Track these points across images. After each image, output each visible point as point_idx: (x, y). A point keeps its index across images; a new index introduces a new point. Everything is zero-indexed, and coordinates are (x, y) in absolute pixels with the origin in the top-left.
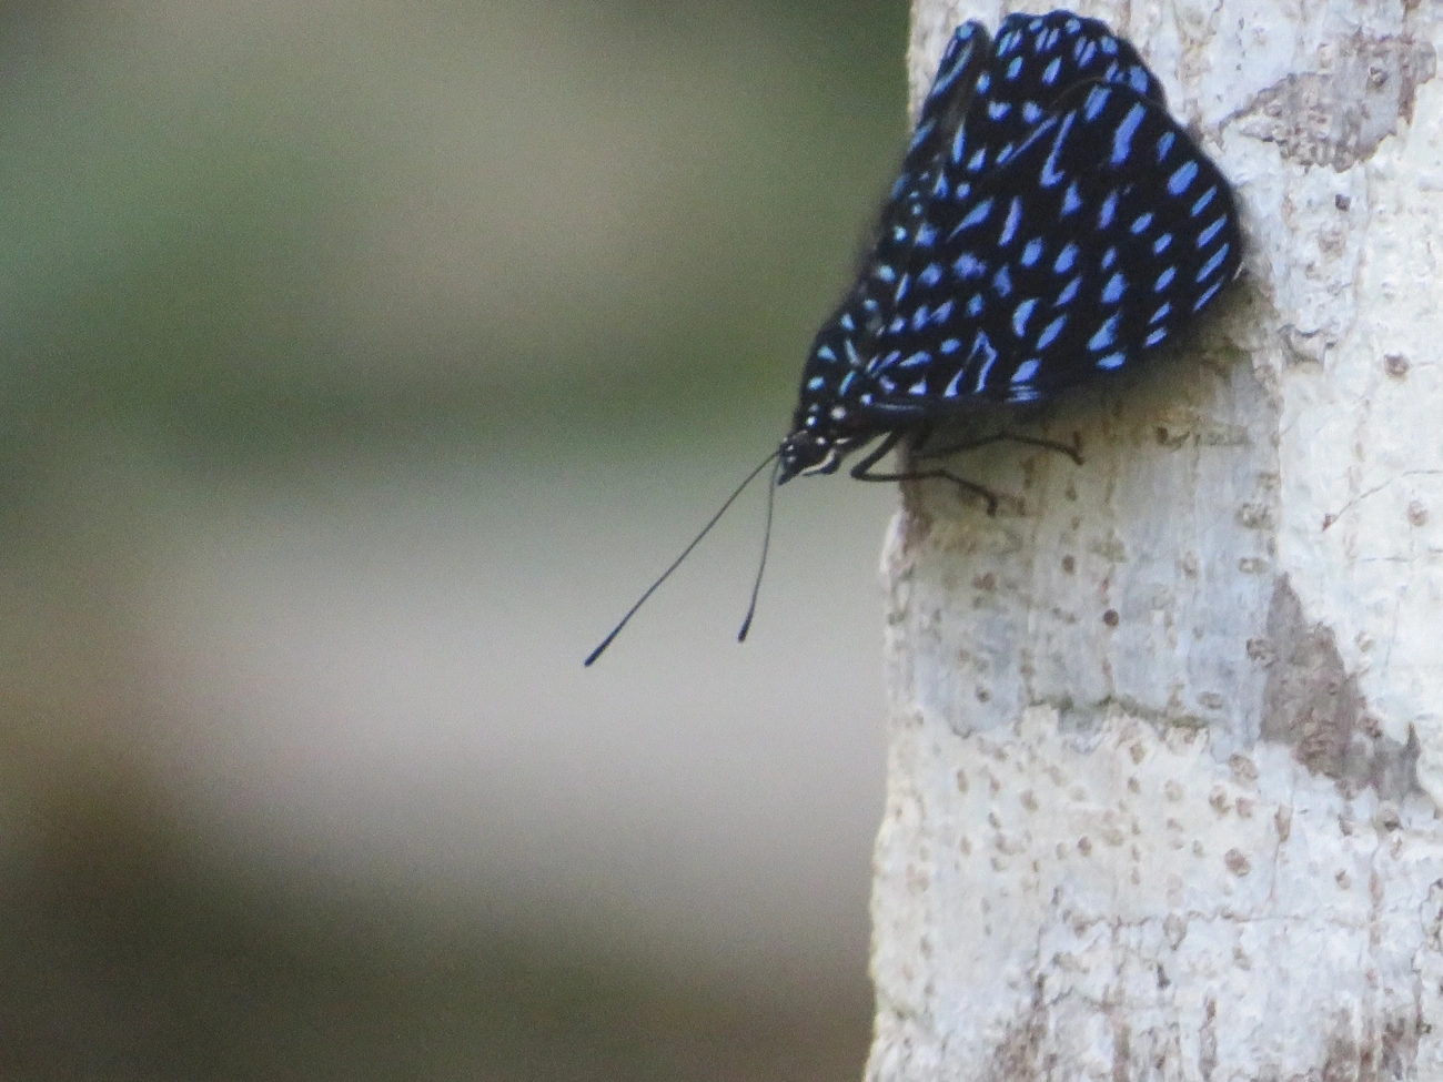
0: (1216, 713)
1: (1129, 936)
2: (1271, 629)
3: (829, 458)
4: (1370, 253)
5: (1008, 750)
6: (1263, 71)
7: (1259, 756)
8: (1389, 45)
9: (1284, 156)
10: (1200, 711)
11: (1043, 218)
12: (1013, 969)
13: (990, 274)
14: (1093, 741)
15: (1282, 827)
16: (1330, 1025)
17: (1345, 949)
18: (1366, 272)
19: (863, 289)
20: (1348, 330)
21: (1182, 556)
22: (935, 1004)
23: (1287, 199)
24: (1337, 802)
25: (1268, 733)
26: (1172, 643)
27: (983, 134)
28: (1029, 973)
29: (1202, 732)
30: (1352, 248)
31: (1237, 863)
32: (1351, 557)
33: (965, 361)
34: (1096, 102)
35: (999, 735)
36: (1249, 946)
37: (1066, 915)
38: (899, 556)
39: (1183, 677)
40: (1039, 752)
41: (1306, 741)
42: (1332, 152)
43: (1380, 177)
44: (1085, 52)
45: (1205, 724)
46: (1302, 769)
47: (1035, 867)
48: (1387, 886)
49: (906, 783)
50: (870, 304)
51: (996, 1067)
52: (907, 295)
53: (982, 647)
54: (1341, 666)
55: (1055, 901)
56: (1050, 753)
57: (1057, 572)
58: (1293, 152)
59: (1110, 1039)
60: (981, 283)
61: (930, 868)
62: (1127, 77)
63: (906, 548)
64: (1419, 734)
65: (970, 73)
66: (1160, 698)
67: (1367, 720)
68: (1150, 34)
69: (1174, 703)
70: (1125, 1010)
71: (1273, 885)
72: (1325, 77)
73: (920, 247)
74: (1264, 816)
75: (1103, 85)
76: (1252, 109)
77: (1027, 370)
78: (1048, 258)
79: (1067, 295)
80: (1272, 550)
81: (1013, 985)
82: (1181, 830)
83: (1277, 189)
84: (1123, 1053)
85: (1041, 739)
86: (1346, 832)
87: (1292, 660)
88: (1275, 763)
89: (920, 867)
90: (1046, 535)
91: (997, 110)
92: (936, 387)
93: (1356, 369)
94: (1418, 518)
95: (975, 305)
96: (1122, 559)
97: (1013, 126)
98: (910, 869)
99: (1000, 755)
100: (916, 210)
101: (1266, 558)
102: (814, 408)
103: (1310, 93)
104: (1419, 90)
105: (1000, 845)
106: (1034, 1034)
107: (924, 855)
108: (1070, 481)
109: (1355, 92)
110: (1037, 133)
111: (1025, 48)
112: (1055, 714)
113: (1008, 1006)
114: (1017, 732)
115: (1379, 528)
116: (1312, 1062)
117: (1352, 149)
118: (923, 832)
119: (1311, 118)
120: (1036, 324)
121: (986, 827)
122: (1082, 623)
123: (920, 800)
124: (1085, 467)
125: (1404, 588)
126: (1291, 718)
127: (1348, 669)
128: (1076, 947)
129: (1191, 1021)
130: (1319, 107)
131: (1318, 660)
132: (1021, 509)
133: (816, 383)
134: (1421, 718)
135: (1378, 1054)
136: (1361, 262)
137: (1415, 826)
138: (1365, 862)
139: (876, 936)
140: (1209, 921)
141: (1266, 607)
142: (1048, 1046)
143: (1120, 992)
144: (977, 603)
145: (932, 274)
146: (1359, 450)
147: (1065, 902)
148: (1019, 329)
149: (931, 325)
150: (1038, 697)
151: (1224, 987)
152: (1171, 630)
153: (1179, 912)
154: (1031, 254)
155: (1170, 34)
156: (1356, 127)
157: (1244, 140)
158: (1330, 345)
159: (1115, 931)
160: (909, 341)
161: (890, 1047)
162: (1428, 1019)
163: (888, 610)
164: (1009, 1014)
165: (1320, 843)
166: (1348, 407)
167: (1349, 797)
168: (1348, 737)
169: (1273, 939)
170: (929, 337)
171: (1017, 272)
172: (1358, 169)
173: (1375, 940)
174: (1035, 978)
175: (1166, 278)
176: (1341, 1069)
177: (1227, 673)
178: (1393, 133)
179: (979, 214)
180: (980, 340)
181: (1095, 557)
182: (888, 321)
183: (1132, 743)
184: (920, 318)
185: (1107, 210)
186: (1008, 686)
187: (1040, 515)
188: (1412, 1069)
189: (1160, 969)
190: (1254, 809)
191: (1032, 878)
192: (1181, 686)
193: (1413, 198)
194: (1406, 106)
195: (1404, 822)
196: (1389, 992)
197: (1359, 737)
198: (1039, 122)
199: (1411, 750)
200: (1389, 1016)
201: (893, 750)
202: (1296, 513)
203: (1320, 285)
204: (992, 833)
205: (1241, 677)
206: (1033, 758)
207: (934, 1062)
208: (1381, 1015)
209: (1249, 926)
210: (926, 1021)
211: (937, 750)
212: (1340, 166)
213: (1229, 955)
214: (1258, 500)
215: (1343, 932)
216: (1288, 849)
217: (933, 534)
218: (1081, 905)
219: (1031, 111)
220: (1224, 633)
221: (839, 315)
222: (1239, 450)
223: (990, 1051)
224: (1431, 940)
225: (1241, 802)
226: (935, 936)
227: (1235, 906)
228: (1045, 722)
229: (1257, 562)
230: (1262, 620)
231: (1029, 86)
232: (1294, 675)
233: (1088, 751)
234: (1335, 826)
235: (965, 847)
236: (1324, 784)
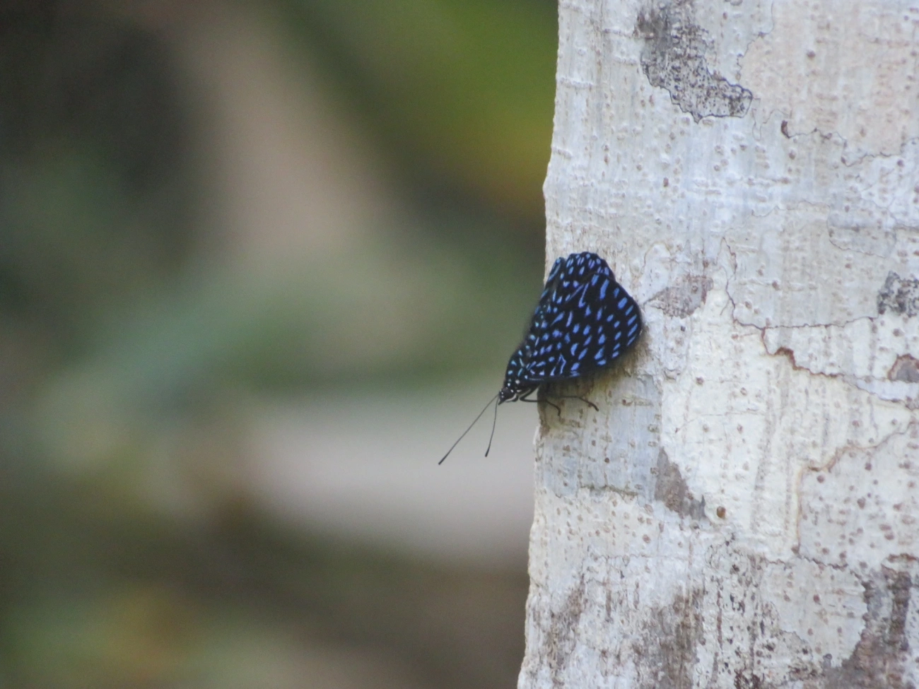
0: (641, 491)
1: (611, 562)
2: (658, 464)
3: (515, 397)
4: (691, 345)
5: (573, 502)
6: (658, 286)
7: (654, 505)
8: (699, 279)
9: (664, 314)
10: (635, 490)
11: (580, 318)
12: (574, 572)
13: (563, 336)
14: (601, 499)
15: (661, 528)
16: (676, 591)
17: (681, 567)
18: (690, 351)
19: (526, 343)
20: (684, 369)
21: (630, 441)
22: (549, 582)
23: (665, 327)
24: (678, 520)
25: (657, 497)
26: (627, 469)
27: (562, 292)
28: (579, 573)
29: (636, 497)
30: (686, 343)
31: (646, 539)
32: (684, 442)
33: (556, 364)
34: (595, 280)
35: (571, 497)
36: (650, 565)
37: (592, 554)
38: (539, 439)
39: (630, 479)
40: (584, 502)
41: (669, 501)
42: (680, 312)
43: (695, 320)
44: (592, 264)
45: (637, 494)
46: (668, 509)
47: (582, 539)
48: (694, 547)
49: (540, 512)
50: (528, 347)
51: (568, 603)
52: (538, 344)
53: (565, 469)
54: (680, 476)
55: (588, 550)
56: (587, 503)
57: (590, 445)
58: (667, 312)
59: (605, 595)
60: (561, 339)
61: (548, 539)
62: (604, 271)
63: (541, 437)
64: (705, 499)
65: (559, 273)
66: (622, 486)
67: (689, 494)
68: (622, 274)
69: (627, 487)
70: (610, 585)
71: (658, 546)
72: (678, 289)
73: (543, 329)
74: (655, 524)
75: (597, 274)
76: (654, 298)
77: (576, 366)
78: (582, 329)
79: (587, 342)
80: (659, 439)
81: (574, 577)
82: (629, 528)
83: (662, 324)
84: (609, 599)
85: (584, 498)
86: (682, 529)
87: (665, 474)
88: (659, 507)
89: (544, 538)
90: (587, 433)
91: (566, 284)
92: (547, 373)
93: (687, 382)
94: (706, 429)
95: (559, 346)
96: (611, 441)
97: (570, 289)
98: (542, 539)
99: (571, 504)
100: (542, 317)
101: (657, 441)
102: (510, 380)
103: (673, 294)
104: (708, 293)
105: (571, 532)
106: (581, 592)
107: (546, 535)
108: (595, 417)
109: (688, 293)
110: (577, 291)
111: (574, 264)
112: (589, 490)
113: (573, 583)
114: (576, 496)
115: (694, 432)
116: (670, 603)
117: (686, 311)
118: (546, 528)
119: (673, 301)
120: (578, 351)
121: (566, 526)
122: (598, 462)
123: (545, 517)
124: (599, 412)
125: (701, 452)
126: (664, 493)
127: (683, 477)
128: (594, 565)
129: (631, 589)
130: (676, 298)
131: (673, 474)
132: (578, 425)
133: (510, 372)
134: (706, 493)
135: (691, 600)
136: (689, 347)
137: (704, 528)
138: (688, 539)
139: (530, 560)
140: (637, 557)
141: (657, 457)
142: (585, 596)
143: (608, 579)
144: (564, 455)
145: (546, 337)
146: (687, 408)
147: (591, 550)
148: (573, 353)
149: (545, 353)
150: (583, 485)
151: (642, 578)
152: (626, 464)
153: (628, 554)
154: (576, 329)
155: (628, 274)
156: (687, 304)
157: (652, 308)
158: (678, 374)
159: (607, 560)
160: (538, 359)
161: (534, 596)
162: (707, 589)
163: (536, 456)
164: (573, 586)
165: (674, 533)
166: (684, 394)
167: (682, 518)
168: (683, 499)
169: (658, 563)
170: (545, 357)
171: (572, 335)
172: (688, 318)
173: (690, 564)
174: (581, 574)
175: (618, 335)
176: (679, 605)
177: (644, 478)
178: (699, 307)
179: (560, 317)
180: (561, 357)
181: (602, 440)
182: (533, 352)
183: (613, 500)
184: (542, 351)
185: (599, 314)
186: (574, 482)
187: (585, 428)
188: (702, 606)
189: (621, 572)
190: (652, 522)
191: (581, 543)
192: (629, 482)
193: (705, 327)
194: (704, 298)
195: (700, 526)
196: (694, 580)
197: (686, 499)
198: (578, 287)
199: (703, 503)
200: (694, 588)
201: (536, 501)
202: (667, 427)
203: (675, 355)
204: (568, 528)
205: (649, 479)
206: (581, 504)
207: (548, 601)
208: (692, 588)
209: (650, 559)
210: (546, 588)
211: (550, 501)
212: (682, 317)
213: (644, 568)
214: (655, 423)
215: (680, 561)
216: (663, 535)
217: (550, 433)
218: (596, 551)
219: (576, 284)
220: (643, 465)
221: (517, 352)
222: (649, 407)
223: (567, 598)
224: (708, 564)
225: (648, 520)
226: (549, 562)
227: (646, 552)
228: (585, 493)
229: (654, 443)
230: (656, 462)
231: (575, 276)
232: (666, 479)
233: (599, 502)
234: (678, 528)
235: (559, 532)
236: (675, 514)
